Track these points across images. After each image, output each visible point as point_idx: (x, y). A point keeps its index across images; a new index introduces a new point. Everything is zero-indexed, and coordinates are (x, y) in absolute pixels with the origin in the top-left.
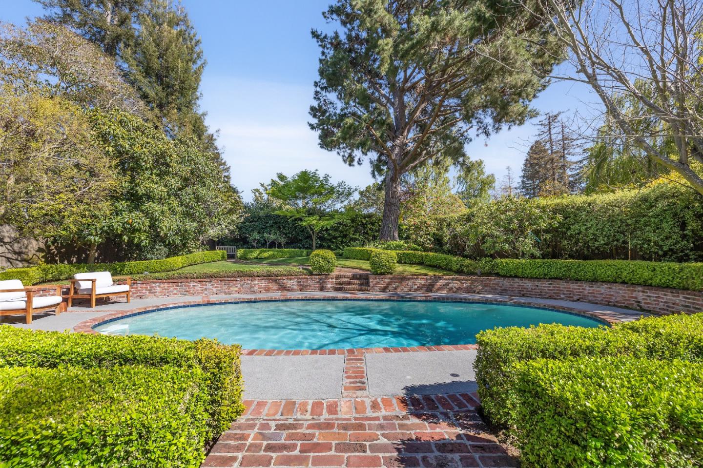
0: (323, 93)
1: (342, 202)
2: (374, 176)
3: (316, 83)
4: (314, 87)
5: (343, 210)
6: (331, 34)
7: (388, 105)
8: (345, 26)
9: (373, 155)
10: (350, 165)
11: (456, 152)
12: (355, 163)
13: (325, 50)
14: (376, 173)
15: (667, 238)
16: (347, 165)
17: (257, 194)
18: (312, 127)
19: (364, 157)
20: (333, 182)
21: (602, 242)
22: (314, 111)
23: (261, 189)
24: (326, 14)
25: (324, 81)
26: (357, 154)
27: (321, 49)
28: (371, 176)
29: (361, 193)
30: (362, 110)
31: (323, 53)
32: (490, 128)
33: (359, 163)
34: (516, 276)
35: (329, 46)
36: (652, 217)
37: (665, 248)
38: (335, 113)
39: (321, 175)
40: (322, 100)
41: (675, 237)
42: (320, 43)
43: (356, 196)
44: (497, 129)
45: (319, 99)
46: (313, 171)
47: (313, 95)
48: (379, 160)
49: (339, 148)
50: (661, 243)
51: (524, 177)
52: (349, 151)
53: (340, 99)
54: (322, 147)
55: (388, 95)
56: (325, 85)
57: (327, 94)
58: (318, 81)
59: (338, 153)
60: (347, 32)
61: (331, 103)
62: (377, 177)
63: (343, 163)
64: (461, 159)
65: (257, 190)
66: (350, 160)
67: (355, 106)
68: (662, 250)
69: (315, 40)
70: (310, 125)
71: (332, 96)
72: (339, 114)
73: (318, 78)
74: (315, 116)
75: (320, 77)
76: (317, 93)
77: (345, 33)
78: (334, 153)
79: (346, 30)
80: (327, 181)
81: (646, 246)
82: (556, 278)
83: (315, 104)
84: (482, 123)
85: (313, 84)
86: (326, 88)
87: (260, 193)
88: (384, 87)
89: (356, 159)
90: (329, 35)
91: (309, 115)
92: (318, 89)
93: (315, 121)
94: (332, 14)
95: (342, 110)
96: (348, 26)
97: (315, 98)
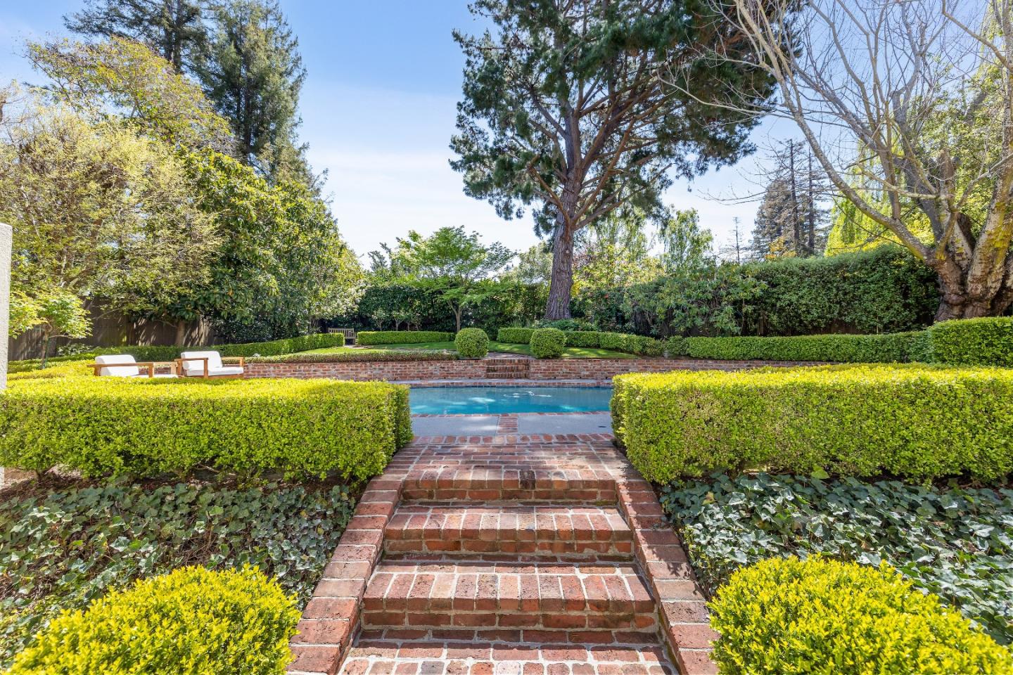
0: (470, 118)
1: (496, 269)
2: (538, 234)
3: (459, 104)
4: (457, 111)
5: (498, 280)
6: (479, 36)
7: (558, 134)
8: (500, 23)
9: (538, 204)
10: (506, 218)
11: (648, 200)
12: (514, 216)
13: (472, 59)
14: (541, 229)
15: (888, 308)
16: (502, 219)
17: (377, 260)
18: (455, 166)
19: (526, 206)
20: (485, 242)
21: (816, 315)
22: (456, 145)
23: (383, 252)
24: (473, 7)
25: (470, 101)
26: (517, 203)
27: (466, 57)
28: (534, 233)
29: (522, 257)
30: (522, 142)
31: (469, 63)
32: (693, 169)
33: (519, 216)
34: (710, 358)
35: (477, 52)
36: (872, 282)
37: (885, 320)
38: (486, 147)
39: (468, 233)
40: (468, 128)
41: (896, 307)
42: (465, 49)
43: (516, 261)
44: (702, 169)
45: (463, 126)
46: (457, 227)
47: (455, 121)
48: (546, 210)
49: (491, 195)
50: (881, 314)
51: (757, 232)
52: (505, 199)
53: (493, 127)
54: (468, 194)
55: (557, 120)
56: (473, 107)
57: (475, 119)
58: (462, 102)
59: (491, 202)
60: (502, 31)
61: (480, 132)
62: (543, 234)
63: (497, 216)
64: (654, 210)
65: (376, 253)
66: (506, 212)
67: (513, 138)
68: (882, 323)
69: (458, 43)
70: (452, 163)
71: (482, 123)
72: (491, 149)
73: (462, 98)
74: (458, 151)
75: (464, 97)
76: (460, 118)
77: (500, 33)
78: (485, 202)
79: (500, 29)
80: (475, 240)
81: (864, 319)
82: (756, 359)
83: (459, 134)
84: (681, 161)
85: (456, 106)
86: (473, 111)
87: (381, 258)
88: (553, 107)
89: (515, 210)
90: (476, 38)
91: (449, 149)
92: (463, 113)
93: (457, 158)
94: (481, 7)
95: (495, 143)
96: (504, 22)
97: (458, 126)
